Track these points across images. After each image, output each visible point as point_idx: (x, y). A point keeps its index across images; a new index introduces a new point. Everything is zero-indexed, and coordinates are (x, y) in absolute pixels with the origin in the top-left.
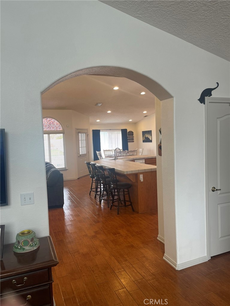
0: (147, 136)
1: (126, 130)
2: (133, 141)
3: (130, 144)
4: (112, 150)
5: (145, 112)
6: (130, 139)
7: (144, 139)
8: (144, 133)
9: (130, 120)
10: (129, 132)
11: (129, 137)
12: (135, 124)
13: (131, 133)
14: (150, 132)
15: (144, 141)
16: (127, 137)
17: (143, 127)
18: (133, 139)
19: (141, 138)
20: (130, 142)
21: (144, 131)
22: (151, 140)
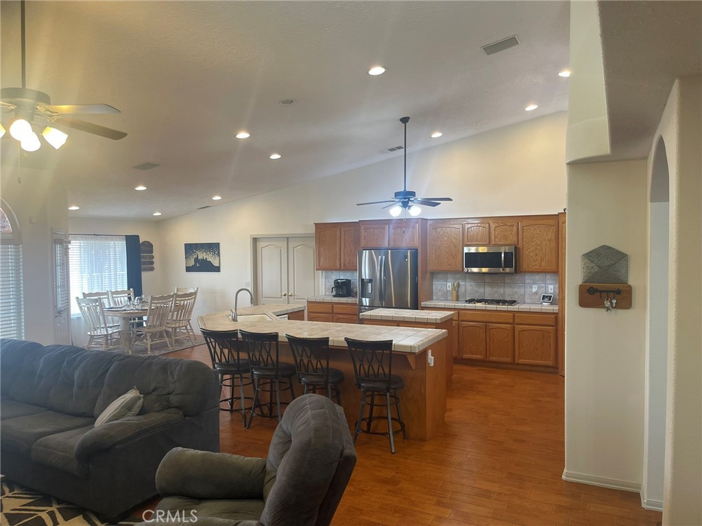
0: (202, 255)
1: (137, 237)
2: (152, 269)
3: (144, 275)
4: (106, 293)
5: (217, 198)
6: (144, 263)
7: (192, 263)
8: (190, 248)
9: (157, 214)
10: (144, 243)
11: (145, 257)
13: (149, 247)
14: (214, 248)
15: (189, 269)
16: (139, 257)
17: (190, 232)
18: (152, 263)
19: (181, 260)
20: (145, 270)
21: (190, 245)
22: (219, 267)
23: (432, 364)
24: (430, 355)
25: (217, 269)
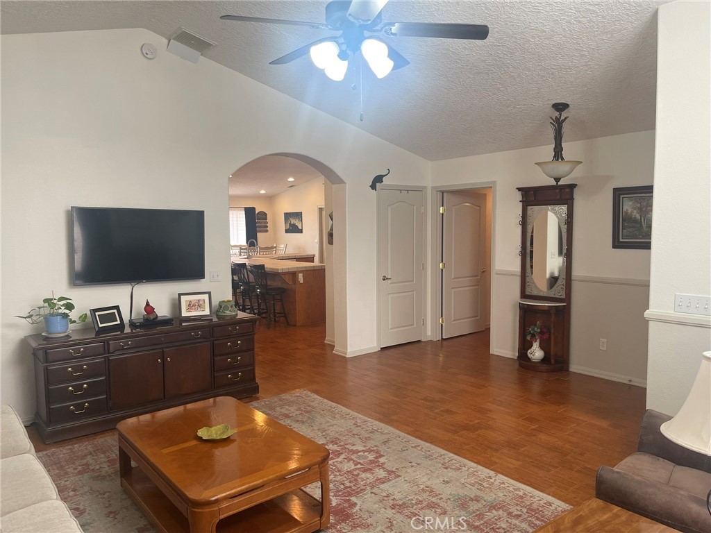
0: (293, 221)
1: (254, 209)
2: (267, 231)
3: (260, 235)
5: (291, 179)
6: (260, 227)
7: (288, 227)
8: (288, 216)
9: (263, 192)
10: (259, 213)
11: (259, 223)
12: (270, 198)
13: (263, 215)
14: (298, 215)
15: (287, 231)
16: (255, 222)
17: (286, 205)
18: (267, 227)
19: (282, 226)
20: (260, 232)
21: (287, 213)
22: (302, 230)
23: (302, 282)
24: (301, 277)
25: (301, 231)
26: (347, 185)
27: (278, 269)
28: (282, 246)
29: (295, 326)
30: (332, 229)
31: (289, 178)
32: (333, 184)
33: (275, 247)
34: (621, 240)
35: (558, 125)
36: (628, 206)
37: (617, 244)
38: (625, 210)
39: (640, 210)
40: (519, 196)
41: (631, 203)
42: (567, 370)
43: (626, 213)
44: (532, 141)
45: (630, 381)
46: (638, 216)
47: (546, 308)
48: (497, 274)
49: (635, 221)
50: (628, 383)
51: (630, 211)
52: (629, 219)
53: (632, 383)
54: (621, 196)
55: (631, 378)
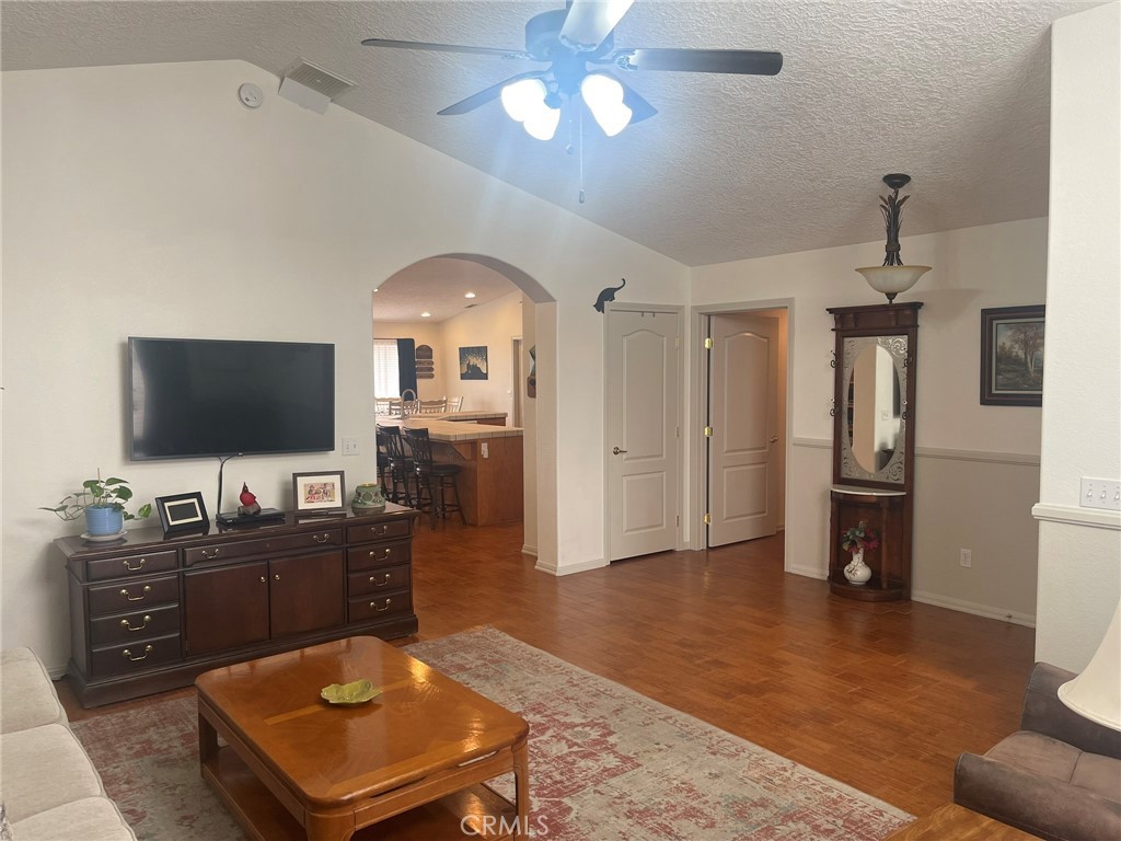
0: (473, 361)
1: (412, 341)
2: (432, 376)
3: (420, 383)
5: (470, 295)
6: (421, 370)
7: (466, 370)
8: (465, 352)
9: (426, 315)
10: (421, 348)
11: (420, 363)
12: (437, 325)
13: (427, 351)
14: (482, 352)
15: (464, 377)
16: (414, 363)
17: (462, 336)
18: (432, 369)
19: (456, 368)
20: (421, 377)
21: (464, 348)
22: (487, 374)
23: (486, 456)
24: (484, 448)
25: (485, 377)
26: (558, 304)
27: (449, 436)
28: (456, 400)
29: (474, 525)
30: (533, 374)
31: (467, 291)
32: (536, 302)
33: (445, 402)
34: (994, 392)
35: (893, 209)
36: (1005, 338)
37: (988, 398)
38: (1000, 343)
39: (1025, 344)
40: (830, 321)
41: (1009, 333)
42: (908, 598)
43: (1003, 348)
44: (850, 235)
45: (1010, 617)
46: (1021, 354)
47: (874, 500)
48: (794, 444)
49: (1017, 361)
50: (1007, 620)
51: (1008, 345)
52: (1006, 359)
53: (1012, 621)
54: (995, 322)
55: (1011, 613)
